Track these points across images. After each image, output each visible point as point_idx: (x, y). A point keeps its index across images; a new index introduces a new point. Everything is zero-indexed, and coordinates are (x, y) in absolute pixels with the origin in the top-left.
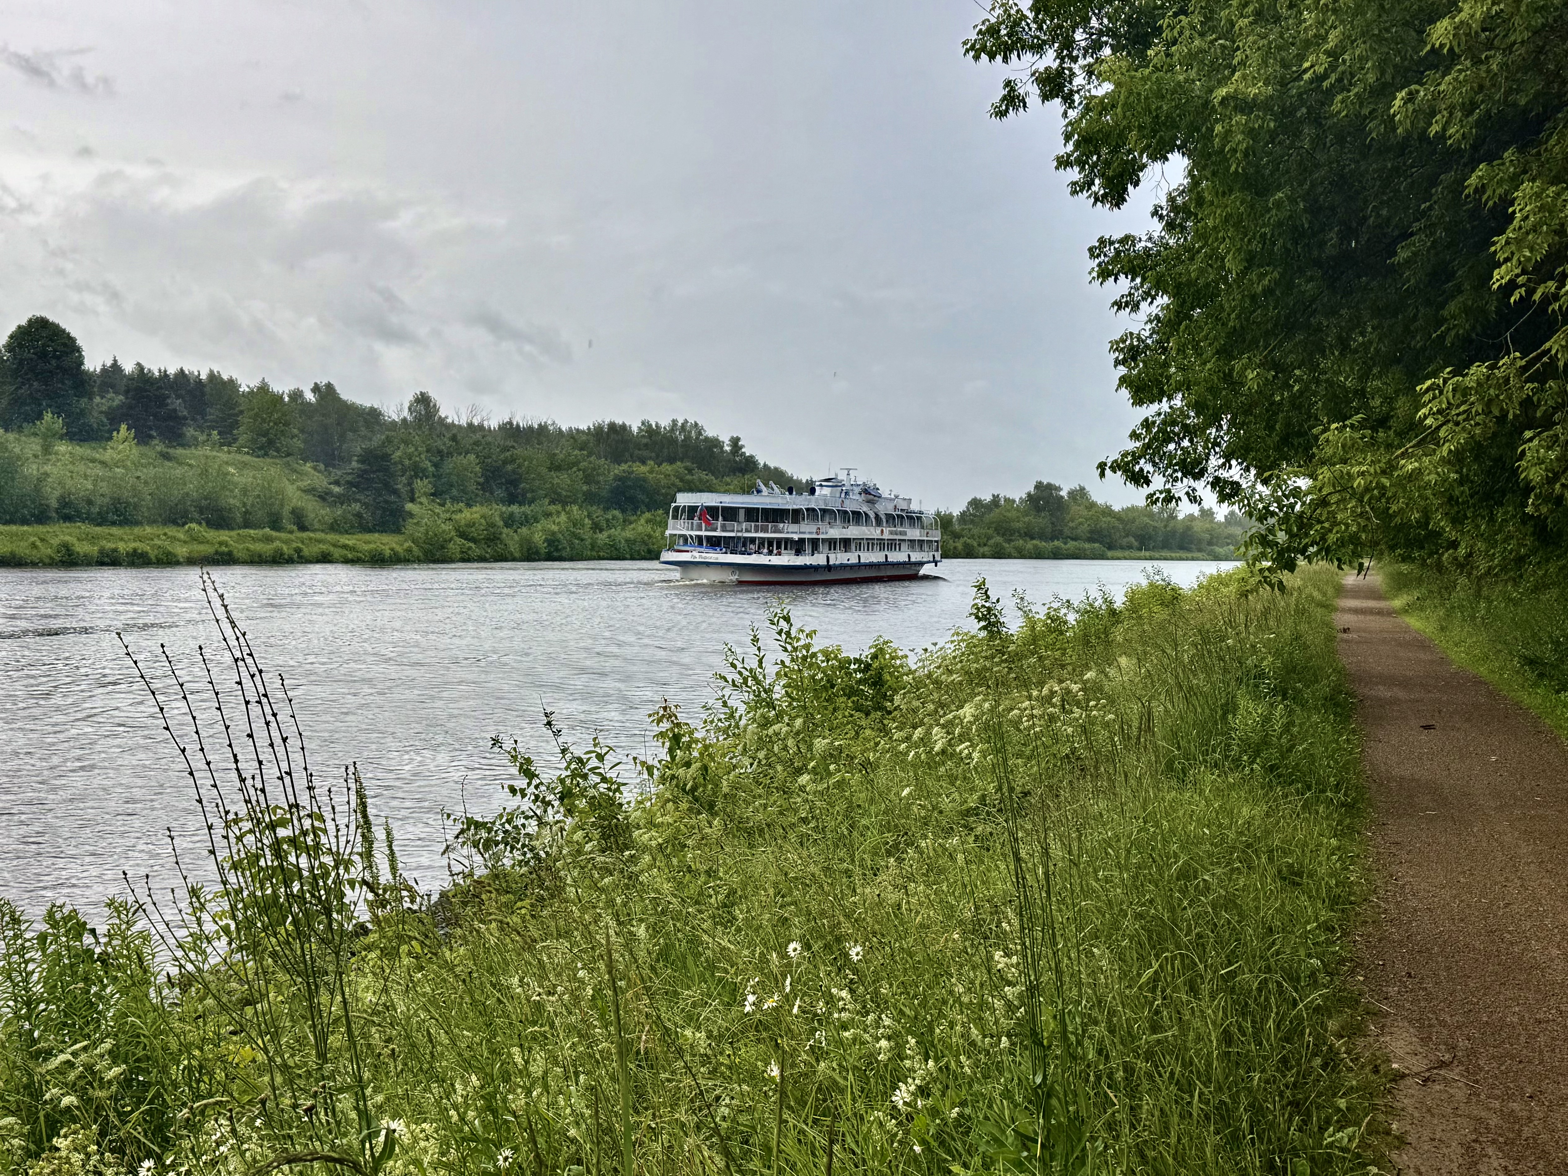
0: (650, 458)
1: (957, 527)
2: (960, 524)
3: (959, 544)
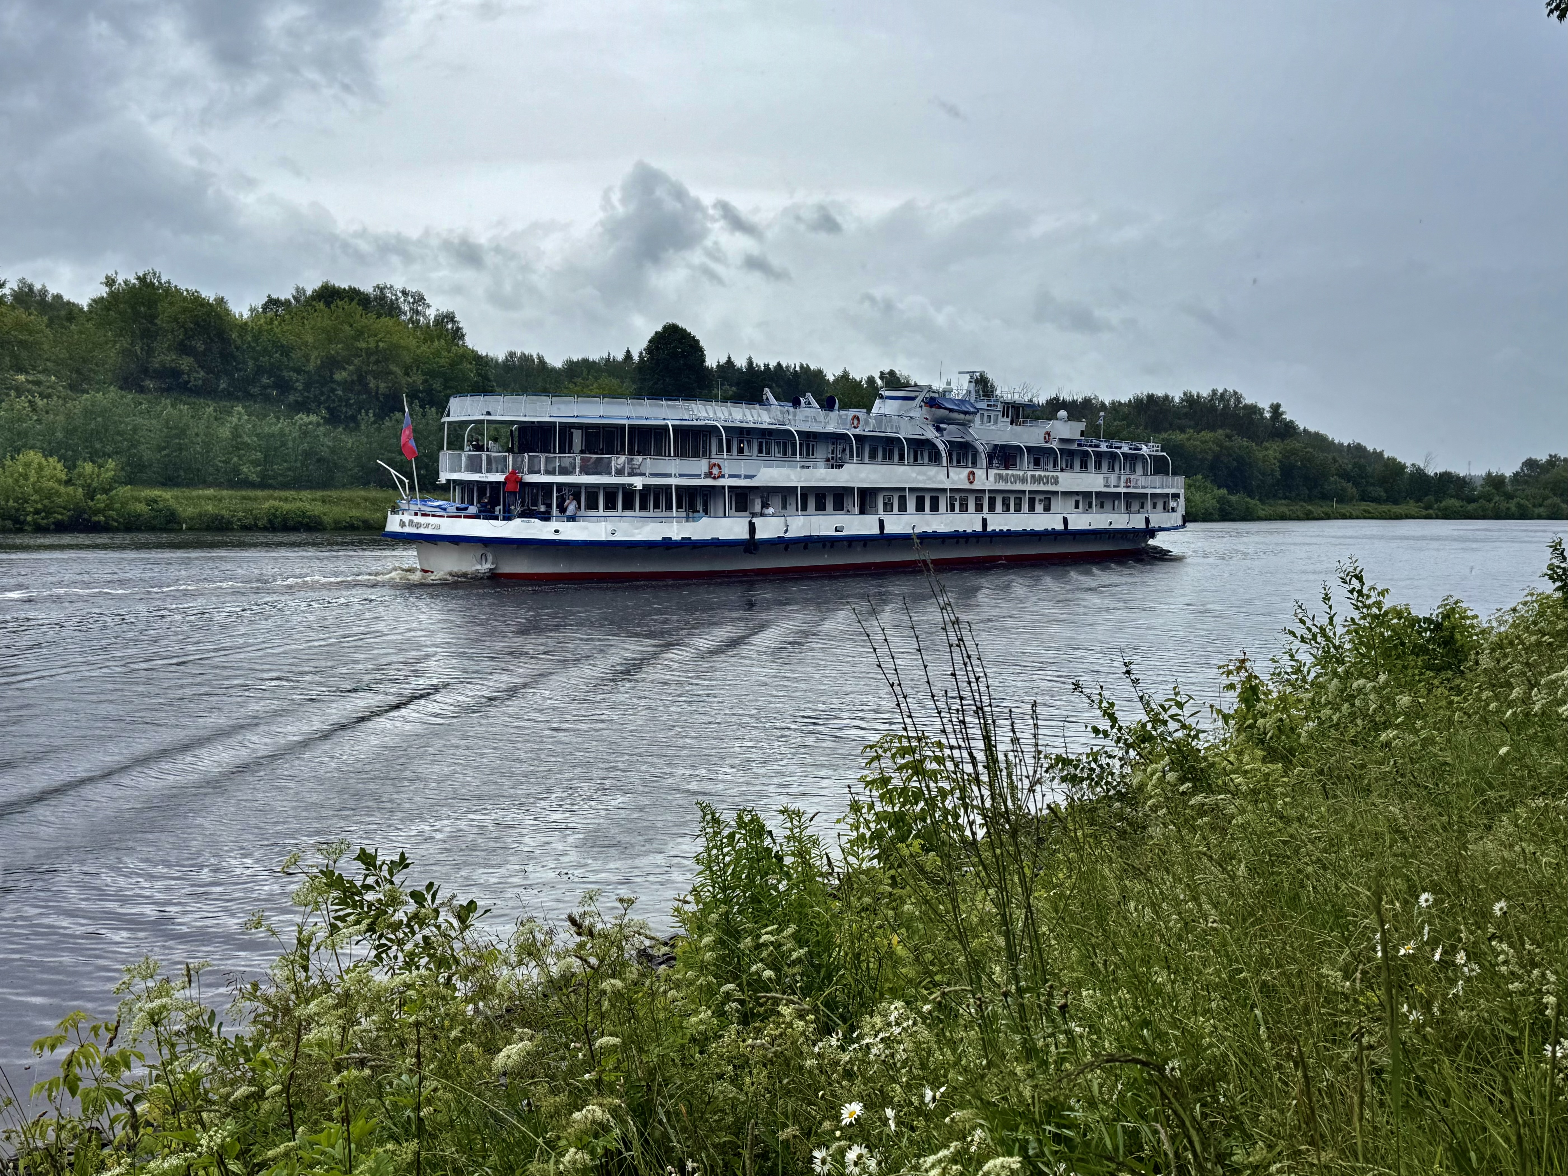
0: (1190, 427)
1: (1509, 488)
2: (1512, 485)
3: (1512, 505)
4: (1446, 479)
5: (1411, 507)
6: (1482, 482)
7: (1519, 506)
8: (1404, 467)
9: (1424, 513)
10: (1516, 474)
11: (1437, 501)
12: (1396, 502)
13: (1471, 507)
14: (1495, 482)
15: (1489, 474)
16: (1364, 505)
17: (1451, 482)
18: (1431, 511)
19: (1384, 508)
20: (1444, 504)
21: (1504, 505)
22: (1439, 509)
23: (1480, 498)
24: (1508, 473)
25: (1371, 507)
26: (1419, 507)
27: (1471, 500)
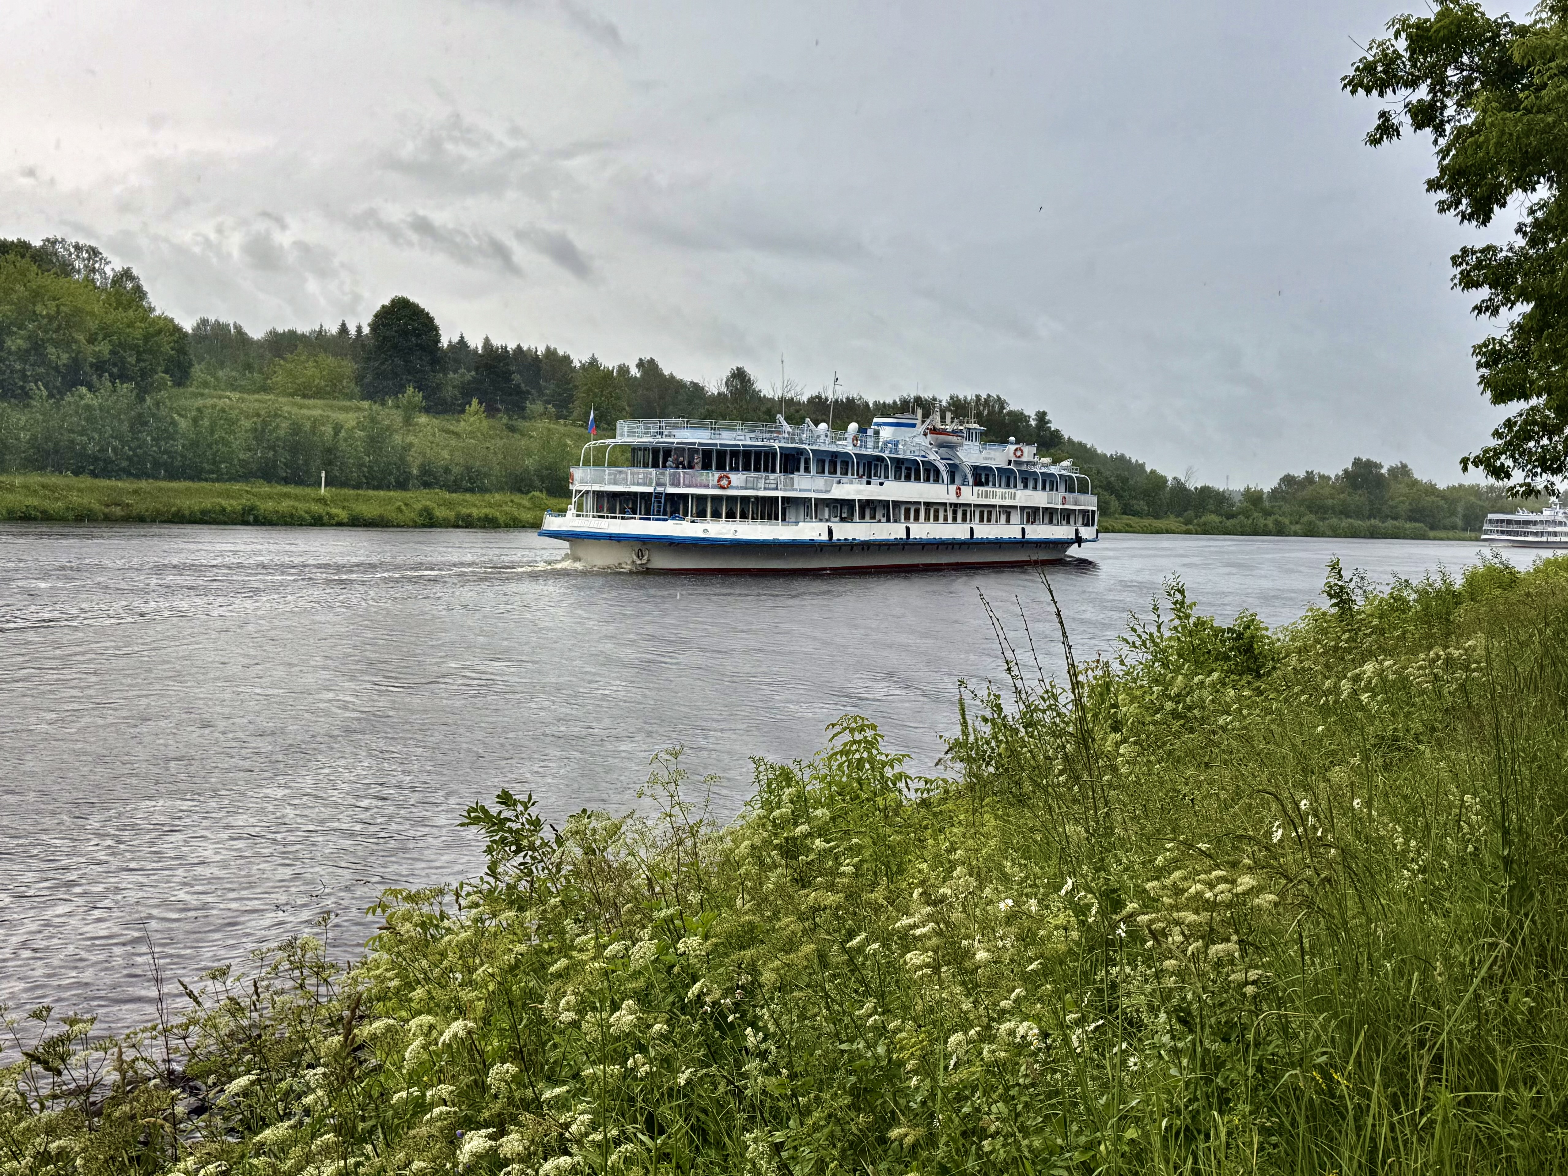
1: (1267, 504)
2: (1270, 501)
3: (1270, 522)
4: (1205, 492)
5: (1171, 522)
6: (1241, 498)
7: (1277, 523)
8: (1164, 480)
9: (1184, 528)
10: (1274, 491)
11: (1196, 517)
12: (1157, 517)
13: (1230, 523)
14: (1253, 498)
15: (1248, 489)
16: (1126, 519)
17: (1210, 497)
18: (1191, 527)
19: (1146, 522)
20: (1203, 519)
21: (1262, 522)
22: (1198, 525)
23: (1239, 514)
24: (1267, 489)
25: (1133, 521)
26: (1180, 522)
27: (1230, 516)
